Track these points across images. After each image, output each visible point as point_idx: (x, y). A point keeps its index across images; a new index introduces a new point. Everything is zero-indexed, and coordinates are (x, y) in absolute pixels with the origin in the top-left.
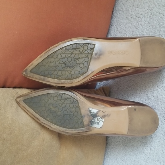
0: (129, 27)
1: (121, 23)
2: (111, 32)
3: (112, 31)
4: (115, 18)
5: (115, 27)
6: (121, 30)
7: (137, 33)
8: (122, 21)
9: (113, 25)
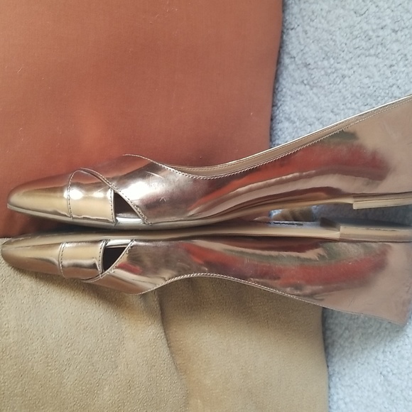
0: (338, 18)
1: (313, 13)
2: (290, 47)
3: (292, 43)
4: (293, 5)
5: (299, 29)
6: (316, 34)
7: (366, 27)
8: (314, 6)
9: (292, 27)
